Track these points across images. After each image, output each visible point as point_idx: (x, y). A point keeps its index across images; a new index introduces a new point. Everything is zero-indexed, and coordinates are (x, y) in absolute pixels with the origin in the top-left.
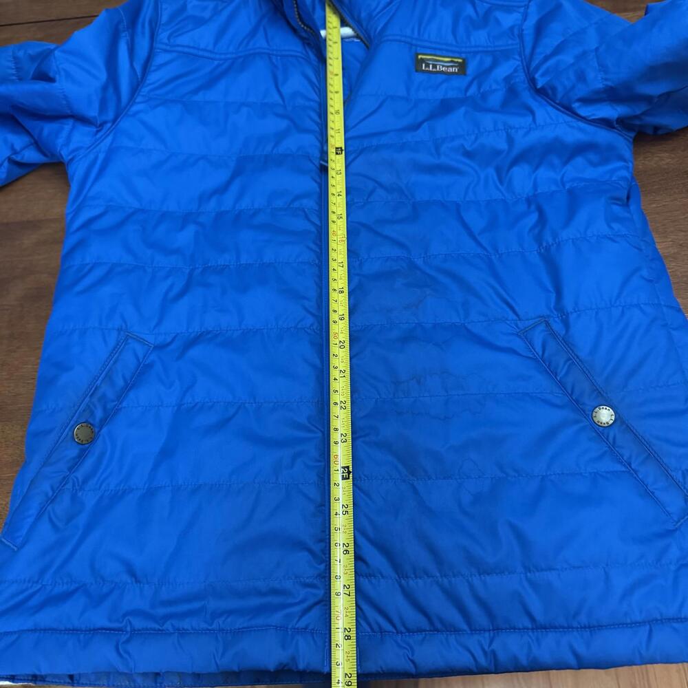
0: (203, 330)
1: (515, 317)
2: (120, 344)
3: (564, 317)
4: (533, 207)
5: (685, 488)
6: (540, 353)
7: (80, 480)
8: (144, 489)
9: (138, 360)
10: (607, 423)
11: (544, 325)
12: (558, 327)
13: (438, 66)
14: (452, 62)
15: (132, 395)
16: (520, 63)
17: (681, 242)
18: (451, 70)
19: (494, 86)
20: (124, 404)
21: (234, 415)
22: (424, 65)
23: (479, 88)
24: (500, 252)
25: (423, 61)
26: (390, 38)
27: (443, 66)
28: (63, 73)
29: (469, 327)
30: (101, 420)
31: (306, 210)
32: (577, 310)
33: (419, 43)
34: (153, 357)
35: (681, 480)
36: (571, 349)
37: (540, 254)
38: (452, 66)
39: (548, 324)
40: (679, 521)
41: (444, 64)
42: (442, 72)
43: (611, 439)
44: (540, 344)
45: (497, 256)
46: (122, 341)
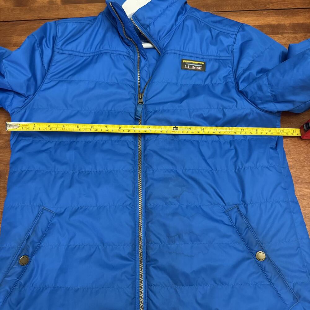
0: (79, 206)
1: (223, 204)
2: (40, 213)
3: (245, 205)
4: (232, 147)
5: (293, 291)
6: (234, 223)
7: (23, 283)
8: (52, 287)
9: (48, 221)
10: (262, 260)
11: (236, 208)
12: (243, 210)
13: (192, 66)
14: (199, 64)
15: (46, 240)
16: (231, 69)
17: (296, 159)
18: (198, 68)
19: (219, 81)
20: (42, 244)
21: (94, 252)
22: (185, 66)
23: (211, 81)
24: (217, 169)
25: (185, 63)
26: (170, 52)
27: (195, 66)
28: (8, 73)
29: (203, 207)
30: (32, 253)
31: (128, 142)
32: (251, 203)
33: (183, 53)
34: (55, 220)
35: (292, 287)
36: (248, 221)
37: (236, 172)
38: (199, 67)
39: (238, 209)
40: (290, 308)
41: (195, 65)
42: (194, 70)
43: (263, 268)
44: (234, 218)
45: (216, 171)
46: (40, 211)
